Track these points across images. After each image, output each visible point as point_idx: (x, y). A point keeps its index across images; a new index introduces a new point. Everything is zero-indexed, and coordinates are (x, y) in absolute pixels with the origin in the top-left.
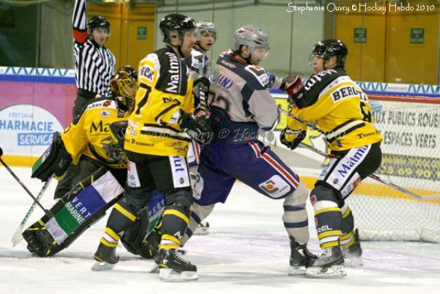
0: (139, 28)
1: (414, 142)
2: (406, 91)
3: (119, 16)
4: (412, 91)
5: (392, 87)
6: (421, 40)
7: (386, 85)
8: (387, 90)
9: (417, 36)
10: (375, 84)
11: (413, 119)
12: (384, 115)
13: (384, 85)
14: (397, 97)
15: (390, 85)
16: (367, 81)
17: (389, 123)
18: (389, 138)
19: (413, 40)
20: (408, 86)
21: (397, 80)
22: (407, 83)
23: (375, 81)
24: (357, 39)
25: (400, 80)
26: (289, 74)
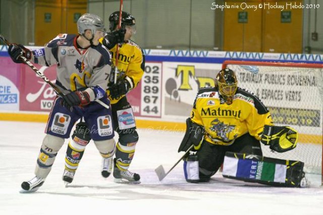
0: (75, 14)
1: (284, 97)
2: (278, 59)
3: (60, 5)
4: (282, 58)
5: (267, 56)
6: (289, 20)
7: (263, 55)
8: (264, 58)
9: (286, 17)
10: (254, 54)
11: (284, 79)
12: (261, 77)
13: (261, 54)
14: (271, 63)
15: (265, 54)
16: (248, 51)
17: (265, 83)
18: (266, 94)
19: (283, 20)
20: (279, 55)
21: (271, 50)
22: (278, 52)
23: (254, 51)
24: (240, 20)
25: (273, 50)
26: (189, 47)
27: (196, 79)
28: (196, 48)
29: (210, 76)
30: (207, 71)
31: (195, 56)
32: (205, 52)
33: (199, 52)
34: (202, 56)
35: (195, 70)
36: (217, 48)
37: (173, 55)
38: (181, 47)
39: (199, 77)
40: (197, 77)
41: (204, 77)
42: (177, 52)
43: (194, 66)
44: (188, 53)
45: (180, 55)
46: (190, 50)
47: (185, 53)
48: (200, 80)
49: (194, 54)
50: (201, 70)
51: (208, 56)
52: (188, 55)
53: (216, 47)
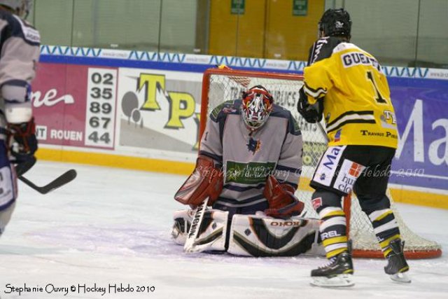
2: (286, 68)
4: (292, 68)
5: (271, 64)
6: (304, 12)
7: (264, 62)
8: (265, 67)
9: (300, 8)
10: (252, 60)
11: (294, 99)
13: (262, 61)
14: (274, 74)
15: (268, 61)
16: (244, 56)
19: (296, 12)
20: (288, 62)
21: (277, 55)
22: (288, 58)
23: (252, 57)
24: (234, 10)
25: (279, 55)
26: (159, 47)
27: (167, 94)
28: (168, 48)
29: (187, 91)
30: (183, 83)
31: (166, 60)
32: (181, 56)
33: (171, 55)
34: (176, 60)
35: (165, 80)
36: (199, 50)
37: (134, 58)
38: (146, 47)
39: (171, 92)
40: (168, 92)
41: (178, 92)
42: (140, 53)
43: (164, 75)
44: (157, 56)
45: (145, 58)
46: (159, 51)
47: (151, 55)
48: (172, 95)
49: (166, 57)
50: (174, 82)
51: (185, 61)
52: (156, 59)
53: (197, 47)
